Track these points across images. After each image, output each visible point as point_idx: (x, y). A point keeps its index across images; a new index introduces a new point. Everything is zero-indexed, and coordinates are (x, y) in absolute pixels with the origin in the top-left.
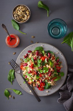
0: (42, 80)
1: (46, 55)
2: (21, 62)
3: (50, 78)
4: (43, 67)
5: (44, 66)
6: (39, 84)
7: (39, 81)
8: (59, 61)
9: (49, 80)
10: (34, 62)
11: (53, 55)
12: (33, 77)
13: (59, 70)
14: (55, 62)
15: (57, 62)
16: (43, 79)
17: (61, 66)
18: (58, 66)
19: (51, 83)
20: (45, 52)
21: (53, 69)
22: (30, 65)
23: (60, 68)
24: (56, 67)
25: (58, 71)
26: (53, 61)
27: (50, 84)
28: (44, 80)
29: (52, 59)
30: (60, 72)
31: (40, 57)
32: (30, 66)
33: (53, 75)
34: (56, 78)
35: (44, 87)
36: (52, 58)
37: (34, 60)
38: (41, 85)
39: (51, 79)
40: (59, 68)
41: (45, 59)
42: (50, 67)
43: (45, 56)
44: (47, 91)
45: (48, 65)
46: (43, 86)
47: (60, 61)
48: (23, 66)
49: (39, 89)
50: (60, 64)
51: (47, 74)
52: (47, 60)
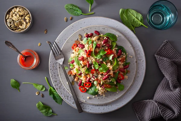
0: (90, 79)
1: (115, 50)
2: (78, 40)
3: (103, 83)
4: (102, 62)
5: (104, 62)
6: (83, 82)
7: (87, 78)
8: (127, 67)
9: (100, 84)
10: (95, 49)
11: (124, 57)
12: (81, 68)
13: (121, 80)
14: (122, 67)
15: (124, 69)
16: (93, 78)
17: (126, 77)
18: (122, 73)
19: (100, 89)
20: (117, 46)
21: (114, 73)
22: (87, 49)
23: (123, 78)
24: (119, 73)
25: (118, 81)
26: (120, 63)
27: (98, 90)
28: (93, 81)
29: (120, 61)
30: (120, 82)
31: (107, 48)
32: (86, 51)
33: (109, 81)
34: (110, 88)
35: (88, 89)
36: (120, 59)
37: (96, 47)
38: (86, 84)
39: (103, 85)
40: (121, 78)
41: (110, 54)
42: (111, 68)
43: (113, 50)
44: (88, 98)
45: (111, 64)
46: (87, 87)
47: (128, 69)
48: (77, 46)
49: (80, 89)
50: (127, 73)
51: (102, 75)
52: (113, 58)
